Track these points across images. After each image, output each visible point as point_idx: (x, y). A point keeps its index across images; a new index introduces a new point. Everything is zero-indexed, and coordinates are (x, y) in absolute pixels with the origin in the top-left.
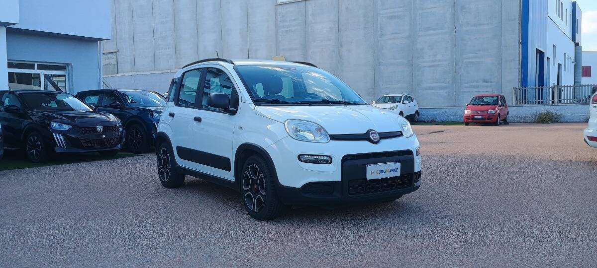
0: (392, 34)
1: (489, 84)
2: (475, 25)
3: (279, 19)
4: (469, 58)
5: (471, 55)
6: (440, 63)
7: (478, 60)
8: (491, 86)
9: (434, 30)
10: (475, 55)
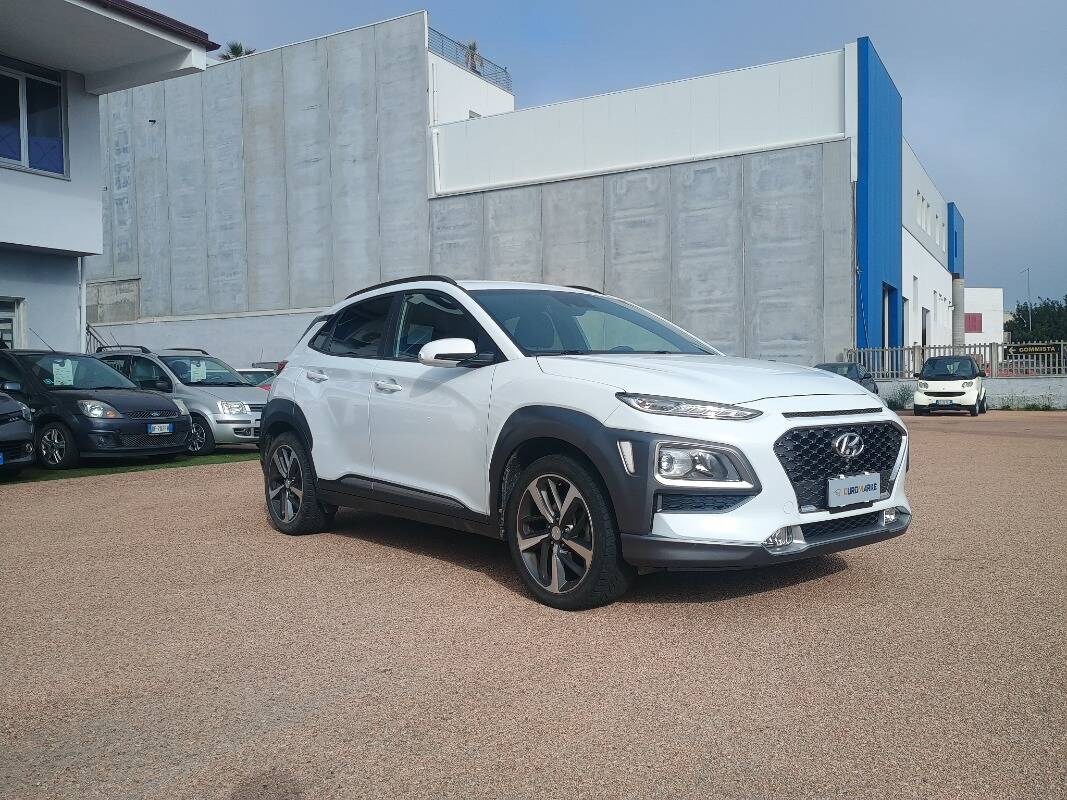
0: (636, 253)
2: (779, 240)
3: (436, 224)
4: (769, 297)
5: (772, 291)
6: (718, 305)
7: (783, 300)
9: (710, 247)
10: (778, 291)
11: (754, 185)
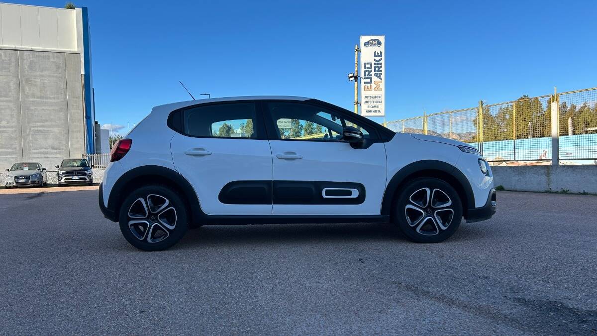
1: (58, 151)
2: (41, 97)
4: (37, 127)
6: (5, 129)
7: (46, 129)
8: (60, 153)
10: (42, 124)
11: (26, 67)
